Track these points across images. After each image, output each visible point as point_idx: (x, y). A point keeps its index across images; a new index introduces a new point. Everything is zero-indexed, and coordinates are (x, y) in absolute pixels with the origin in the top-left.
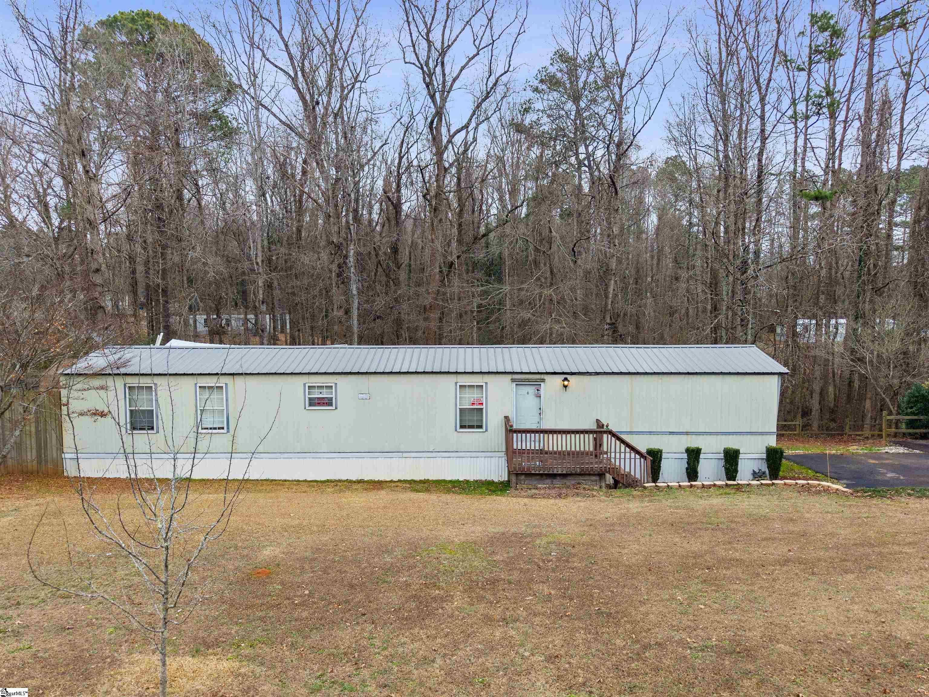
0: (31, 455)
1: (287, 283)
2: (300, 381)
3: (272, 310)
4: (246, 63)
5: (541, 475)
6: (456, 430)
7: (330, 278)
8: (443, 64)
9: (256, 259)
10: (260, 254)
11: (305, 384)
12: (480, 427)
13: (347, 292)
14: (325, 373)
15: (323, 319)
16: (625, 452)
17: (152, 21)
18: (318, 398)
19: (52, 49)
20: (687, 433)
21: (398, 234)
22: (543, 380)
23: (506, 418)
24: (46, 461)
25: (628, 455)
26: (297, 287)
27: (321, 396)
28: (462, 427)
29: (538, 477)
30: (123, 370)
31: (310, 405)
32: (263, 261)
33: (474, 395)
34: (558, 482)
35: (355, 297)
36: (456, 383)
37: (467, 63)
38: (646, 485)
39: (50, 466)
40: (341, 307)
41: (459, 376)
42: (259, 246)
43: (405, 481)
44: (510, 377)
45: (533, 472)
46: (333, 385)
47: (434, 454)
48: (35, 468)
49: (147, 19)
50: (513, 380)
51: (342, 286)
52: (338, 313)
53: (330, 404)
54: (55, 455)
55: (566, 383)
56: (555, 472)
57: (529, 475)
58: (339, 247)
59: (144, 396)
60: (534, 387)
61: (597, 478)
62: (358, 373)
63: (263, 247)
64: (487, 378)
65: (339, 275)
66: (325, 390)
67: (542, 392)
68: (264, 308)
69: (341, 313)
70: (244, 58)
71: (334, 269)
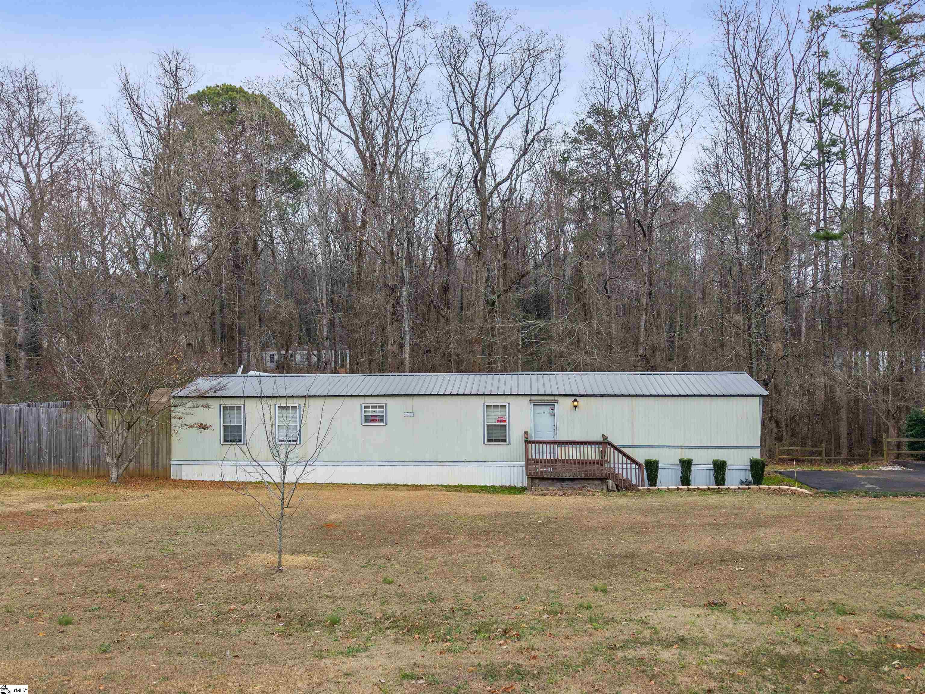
0: (146, 461)
1: (348, 321)
2: (357, 403)
3: (333, 346)
4: (315, 133)
5: (553, 479)
6: (484, 443)
7: (385, 316)
8: (486, 124)
9: (321, 301)
10: (325, 296)
11: (361, 405)
12: (505, 440)
13: (400, 329)
14: (378, 396)
15: (379, 353)
16: (627, 463)
17: (234, 94)
18: (372, 416)
19: (158, 130)
20: (681, 447)
21: (448, 275)
22: (557, 401)
23: (526, 433)
24: (158, 466)
25: (629, 465)
26: (356, 324)
27: (374, 414)
28: (489, 440)
29: (550, 481)
30: (218, 394)
31: (366, 421)
32: (327, 303)
33: (499, 413)
34: (566, 485)
35: (407, 333)
36: (484, 404)
37: (508, 123)
38: (640, 488)
39: (161, 471)
40: (395, 342)
41: (486, 398)
42: (324, 290)
43: (442, 486)
44: (528, 398)
45: (545, 476)
46: (384, 405)
47: (466, 464)
48: (149, 472)
49: (230, 93)
50: (531, 401)
51: (396, 323)
52: (391, 348)
53: (382, 421)
54: (165, 462)
55: (576, 403)
56: (564, 477)
57: (542, 479)
58: (393, 289)
59: (235, 414)
60: (549, 407)
61: (600, 482)
62: (405, 395)
63: (327, 290)
64: (510, 399)
65: (394, 314)
66: (377, 410)
67: (556, 411)
68: (327, 343)
69: (395, 347)
70: (314, 130)
71: (388, 309)
